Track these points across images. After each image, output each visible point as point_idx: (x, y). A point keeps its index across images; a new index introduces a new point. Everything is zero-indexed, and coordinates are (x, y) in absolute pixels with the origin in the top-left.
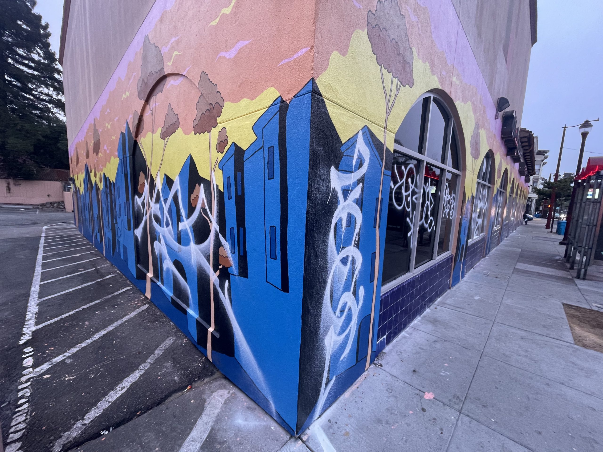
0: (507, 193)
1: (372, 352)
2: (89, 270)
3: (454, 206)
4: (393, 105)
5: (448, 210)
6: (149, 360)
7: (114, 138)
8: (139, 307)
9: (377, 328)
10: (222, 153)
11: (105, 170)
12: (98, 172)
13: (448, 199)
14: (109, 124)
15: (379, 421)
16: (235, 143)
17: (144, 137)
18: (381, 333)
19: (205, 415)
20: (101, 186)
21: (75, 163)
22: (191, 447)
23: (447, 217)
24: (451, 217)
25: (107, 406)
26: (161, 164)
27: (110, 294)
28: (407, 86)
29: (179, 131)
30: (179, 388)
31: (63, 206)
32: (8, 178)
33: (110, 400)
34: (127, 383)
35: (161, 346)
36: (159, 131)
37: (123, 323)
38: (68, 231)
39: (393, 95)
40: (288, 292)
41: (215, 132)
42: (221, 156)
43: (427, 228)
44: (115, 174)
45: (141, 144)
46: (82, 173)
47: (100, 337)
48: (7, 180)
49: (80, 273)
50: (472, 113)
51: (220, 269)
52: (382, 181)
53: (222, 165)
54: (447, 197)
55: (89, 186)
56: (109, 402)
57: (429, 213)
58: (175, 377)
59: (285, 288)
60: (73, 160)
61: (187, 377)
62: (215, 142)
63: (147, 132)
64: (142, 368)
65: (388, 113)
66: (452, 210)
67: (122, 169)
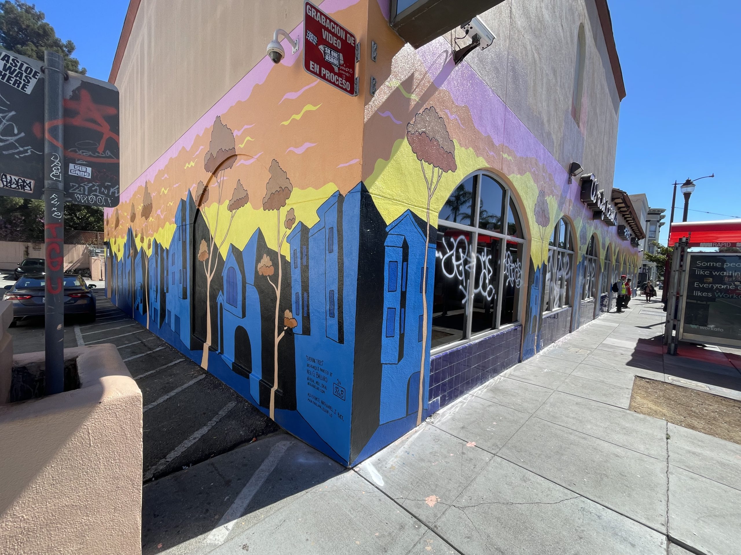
0: (601, 260)
1: (423, 409)
2: (135, 343)
3: (520, 275)
4: (435, 189)
5: (513, 279)
6: (214, 419)
7: (172, 204)
8: (196, 377)
9: (428, 389)
10: (290, 229)
11: (156, 236)
12: (147, 237)
13: (511, 268)
14: (165, 189)
15: (423, 460)
16: (302, 223)
17: (209, 207)
18: (432, 394)
19: (270, 457)
20: (149, 253)
21: (113, 225)
22: (261, 475)
23: (512, 286)
24: (518, 285)
25: (184, 450)
26: (227, 233)
27: (164, 365)
28: (450, 171)
29: (248, 205)
30: (245, 440)
31: (89, 274)
32: (27, 240)
33: (186, 446)
34: (198, 434)
35: (224, 409)
36: (227, 202)
37: (183, 390)
38: (102, 303)
39: (435, 181)
40: (343, 343)
41: (284, 211)
42: (289, 232)
43: (486, 297)
44: (170, 240)
45: (204, 213)
46: (123, 237)
47: (164, 401)
48: (26, 243)
49: (127, 345)
50: (532, 182)
51: (286, 331)
52: (426, 253)
53: (290, 239)
54: (511, 266)
55: (131, 251)
56: (185, 448)
57: (487, 281)
58: (240, 432)
59: (341, 340)
60: (110, 222)
61: (251, 432)
62: (283, 219)
63: (213, 202)
64: (209, 425)
65: (430, 196)
66: (519, 279)
67: (180, 236)
